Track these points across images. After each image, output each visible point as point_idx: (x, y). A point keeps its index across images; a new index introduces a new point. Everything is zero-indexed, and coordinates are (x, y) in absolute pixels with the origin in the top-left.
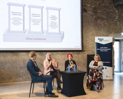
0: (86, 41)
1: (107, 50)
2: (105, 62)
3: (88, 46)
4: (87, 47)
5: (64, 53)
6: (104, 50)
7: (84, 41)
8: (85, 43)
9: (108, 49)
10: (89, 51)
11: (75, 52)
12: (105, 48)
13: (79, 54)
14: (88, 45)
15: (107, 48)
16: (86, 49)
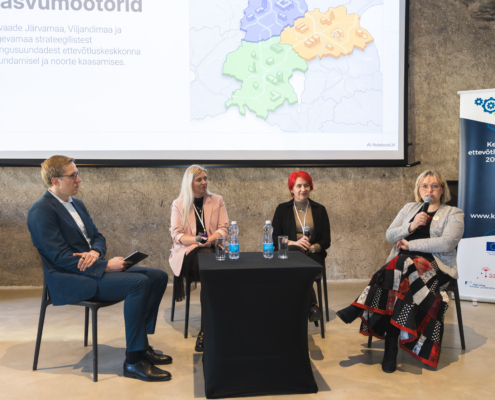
0: (429, 118)
3: (436, 142)
4: (433, 148)
7: (419, 120)
8: (424, 128)
10: (443, 162)
11: (372, 170)
13: (390, 178)
14: (438, 137)
16: (429, 153)
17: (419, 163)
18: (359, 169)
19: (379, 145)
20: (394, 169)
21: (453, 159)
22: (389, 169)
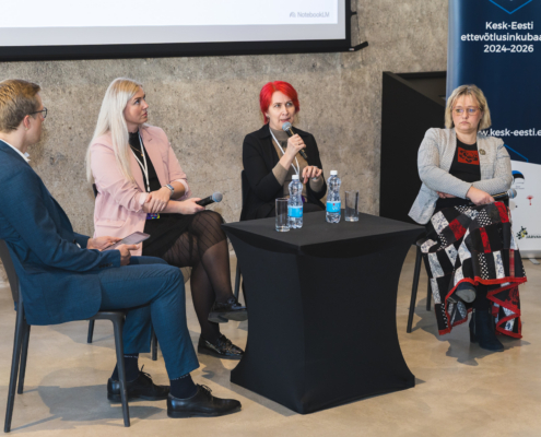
1: (528, 43)
2: (516, 133)
4: (382, 19)
5: (214, 61)
6: (508, 44)
9: (536, 38)
10: (395, 41)
11: (297, 58)
12: (520, 26)
13: (322, 69)
15: (528, 26)
16: (377, 26)
17: (365, 44)
18: (279, 56)
19: (309, 15)
20: (328, 55)
21: (409, 37)
22: (321, 55)
